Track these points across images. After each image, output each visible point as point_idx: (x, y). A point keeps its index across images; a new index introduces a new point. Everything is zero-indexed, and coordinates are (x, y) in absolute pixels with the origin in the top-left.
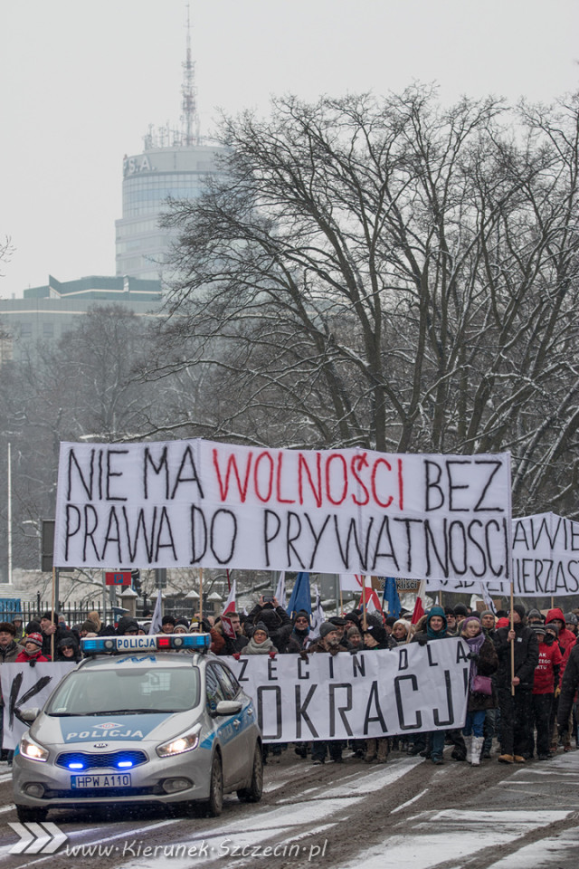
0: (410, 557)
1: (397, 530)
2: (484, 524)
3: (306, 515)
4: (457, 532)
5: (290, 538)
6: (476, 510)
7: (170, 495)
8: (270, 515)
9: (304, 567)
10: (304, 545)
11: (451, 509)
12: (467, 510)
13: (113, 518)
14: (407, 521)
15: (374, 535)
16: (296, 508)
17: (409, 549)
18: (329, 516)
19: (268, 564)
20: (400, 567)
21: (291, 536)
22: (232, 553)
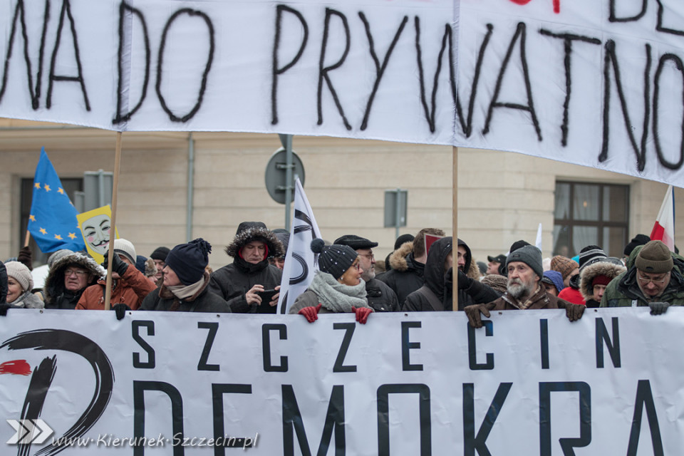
0: (566, 114)
1: (543, 54)
3: (361, 15)
5: (326, 64)
8: (286, 16)
9: (349, 127)
10: (353, 80)
14: (567, 39)
15: (491, 62)
17: (568, 99)
18: (405, 20)
19: (275, 121)
20: (543, 134)
21: (328, 62)
22: (200, 99)
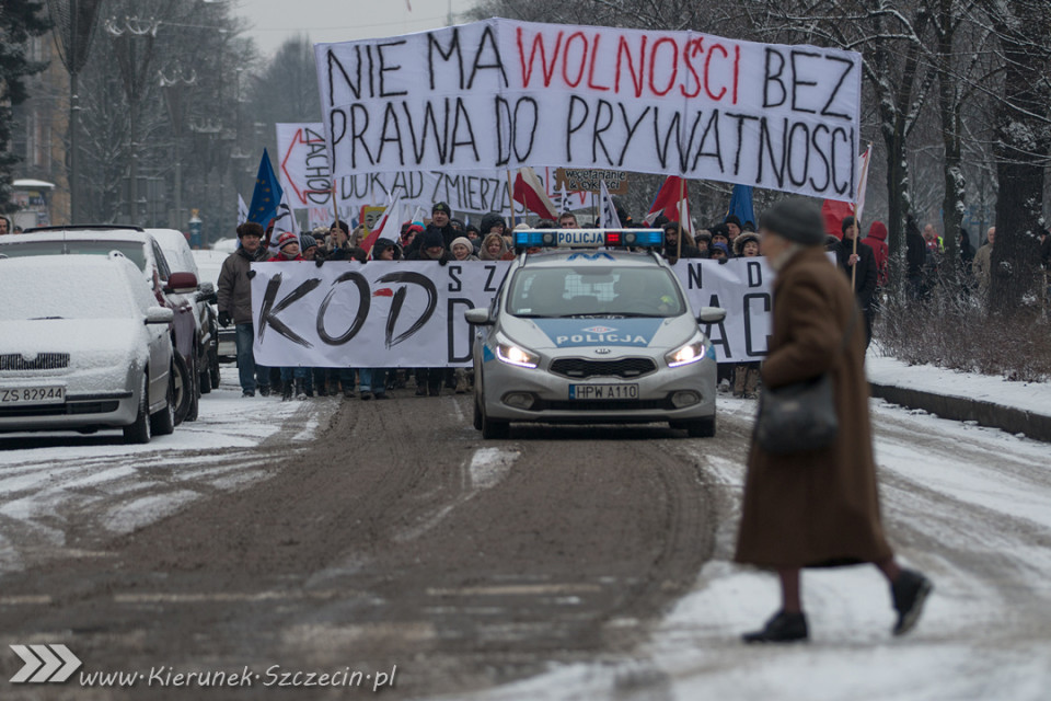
0: (738, 158)
1: (727, 127)
2: (831, 131)
3: (620, 105)
4: (799, 136)
5: (599, 128)
6: (823, 113)
7: (466, 84)
8: (577, 102)
9: (612, 164)
10: (614, 138)
11: (794, 108)
12: (814, 112)
13: (390, 115)
14: (741, 118)
15: (700, 131)
16: (609, 96)
17: (739, 149)
18: (648, 108)
19: (569, 159)
20: (725, 169)
21: (599, 127)
22: (530, 148)
